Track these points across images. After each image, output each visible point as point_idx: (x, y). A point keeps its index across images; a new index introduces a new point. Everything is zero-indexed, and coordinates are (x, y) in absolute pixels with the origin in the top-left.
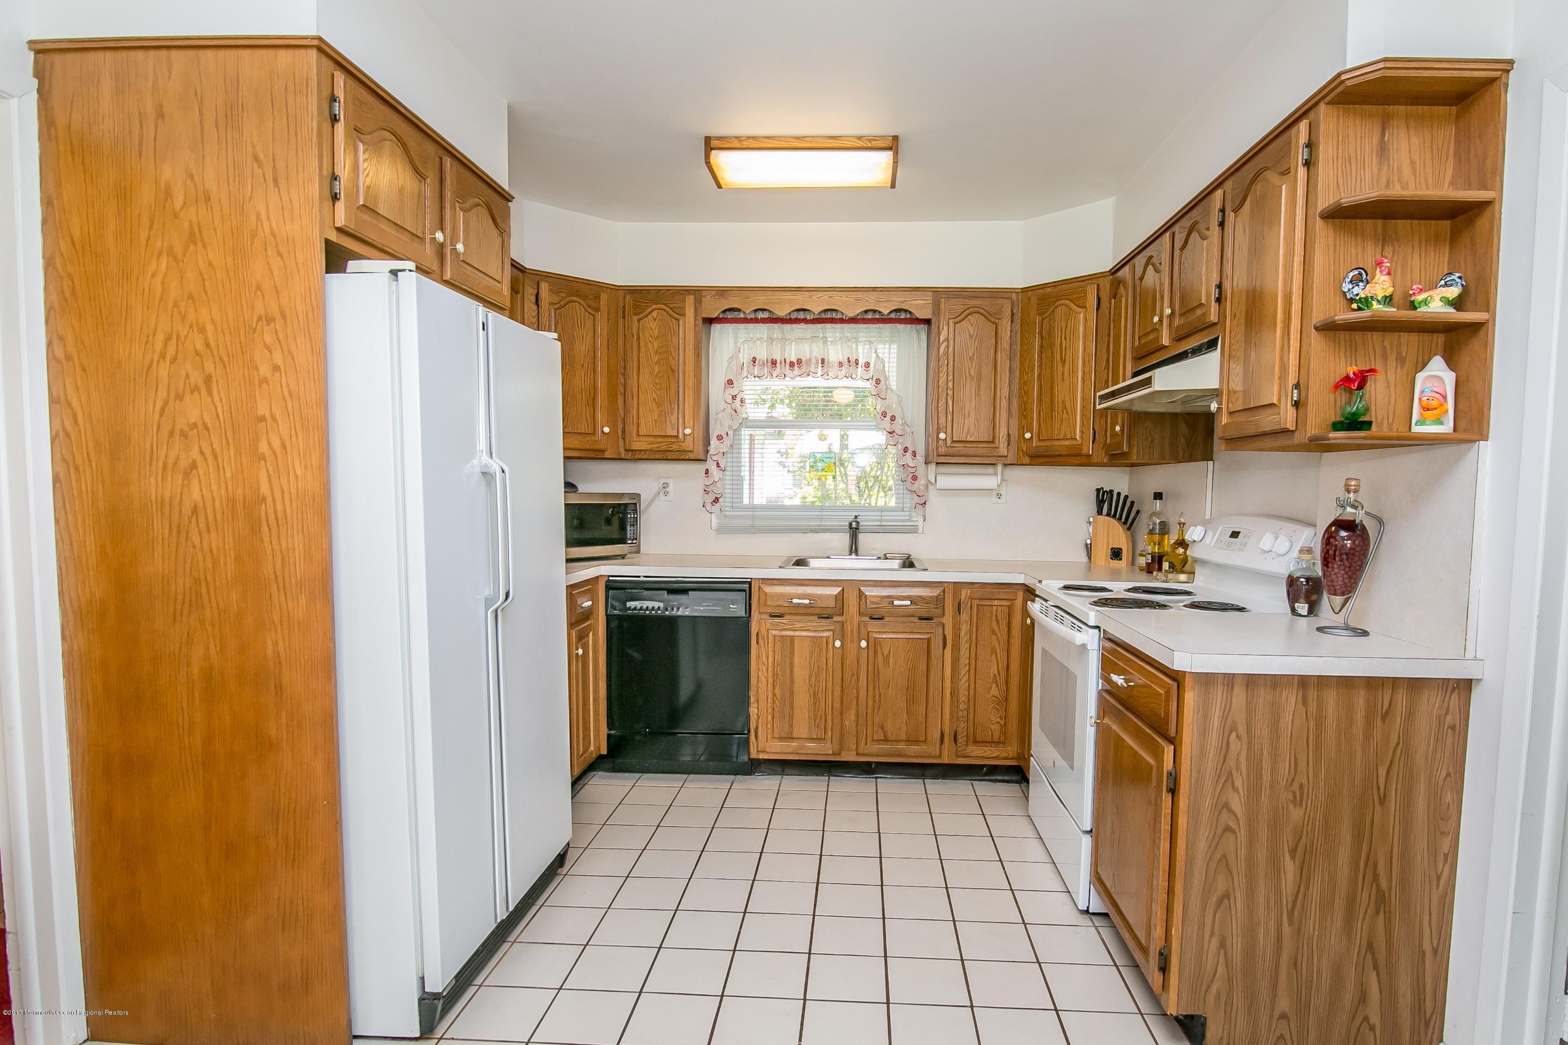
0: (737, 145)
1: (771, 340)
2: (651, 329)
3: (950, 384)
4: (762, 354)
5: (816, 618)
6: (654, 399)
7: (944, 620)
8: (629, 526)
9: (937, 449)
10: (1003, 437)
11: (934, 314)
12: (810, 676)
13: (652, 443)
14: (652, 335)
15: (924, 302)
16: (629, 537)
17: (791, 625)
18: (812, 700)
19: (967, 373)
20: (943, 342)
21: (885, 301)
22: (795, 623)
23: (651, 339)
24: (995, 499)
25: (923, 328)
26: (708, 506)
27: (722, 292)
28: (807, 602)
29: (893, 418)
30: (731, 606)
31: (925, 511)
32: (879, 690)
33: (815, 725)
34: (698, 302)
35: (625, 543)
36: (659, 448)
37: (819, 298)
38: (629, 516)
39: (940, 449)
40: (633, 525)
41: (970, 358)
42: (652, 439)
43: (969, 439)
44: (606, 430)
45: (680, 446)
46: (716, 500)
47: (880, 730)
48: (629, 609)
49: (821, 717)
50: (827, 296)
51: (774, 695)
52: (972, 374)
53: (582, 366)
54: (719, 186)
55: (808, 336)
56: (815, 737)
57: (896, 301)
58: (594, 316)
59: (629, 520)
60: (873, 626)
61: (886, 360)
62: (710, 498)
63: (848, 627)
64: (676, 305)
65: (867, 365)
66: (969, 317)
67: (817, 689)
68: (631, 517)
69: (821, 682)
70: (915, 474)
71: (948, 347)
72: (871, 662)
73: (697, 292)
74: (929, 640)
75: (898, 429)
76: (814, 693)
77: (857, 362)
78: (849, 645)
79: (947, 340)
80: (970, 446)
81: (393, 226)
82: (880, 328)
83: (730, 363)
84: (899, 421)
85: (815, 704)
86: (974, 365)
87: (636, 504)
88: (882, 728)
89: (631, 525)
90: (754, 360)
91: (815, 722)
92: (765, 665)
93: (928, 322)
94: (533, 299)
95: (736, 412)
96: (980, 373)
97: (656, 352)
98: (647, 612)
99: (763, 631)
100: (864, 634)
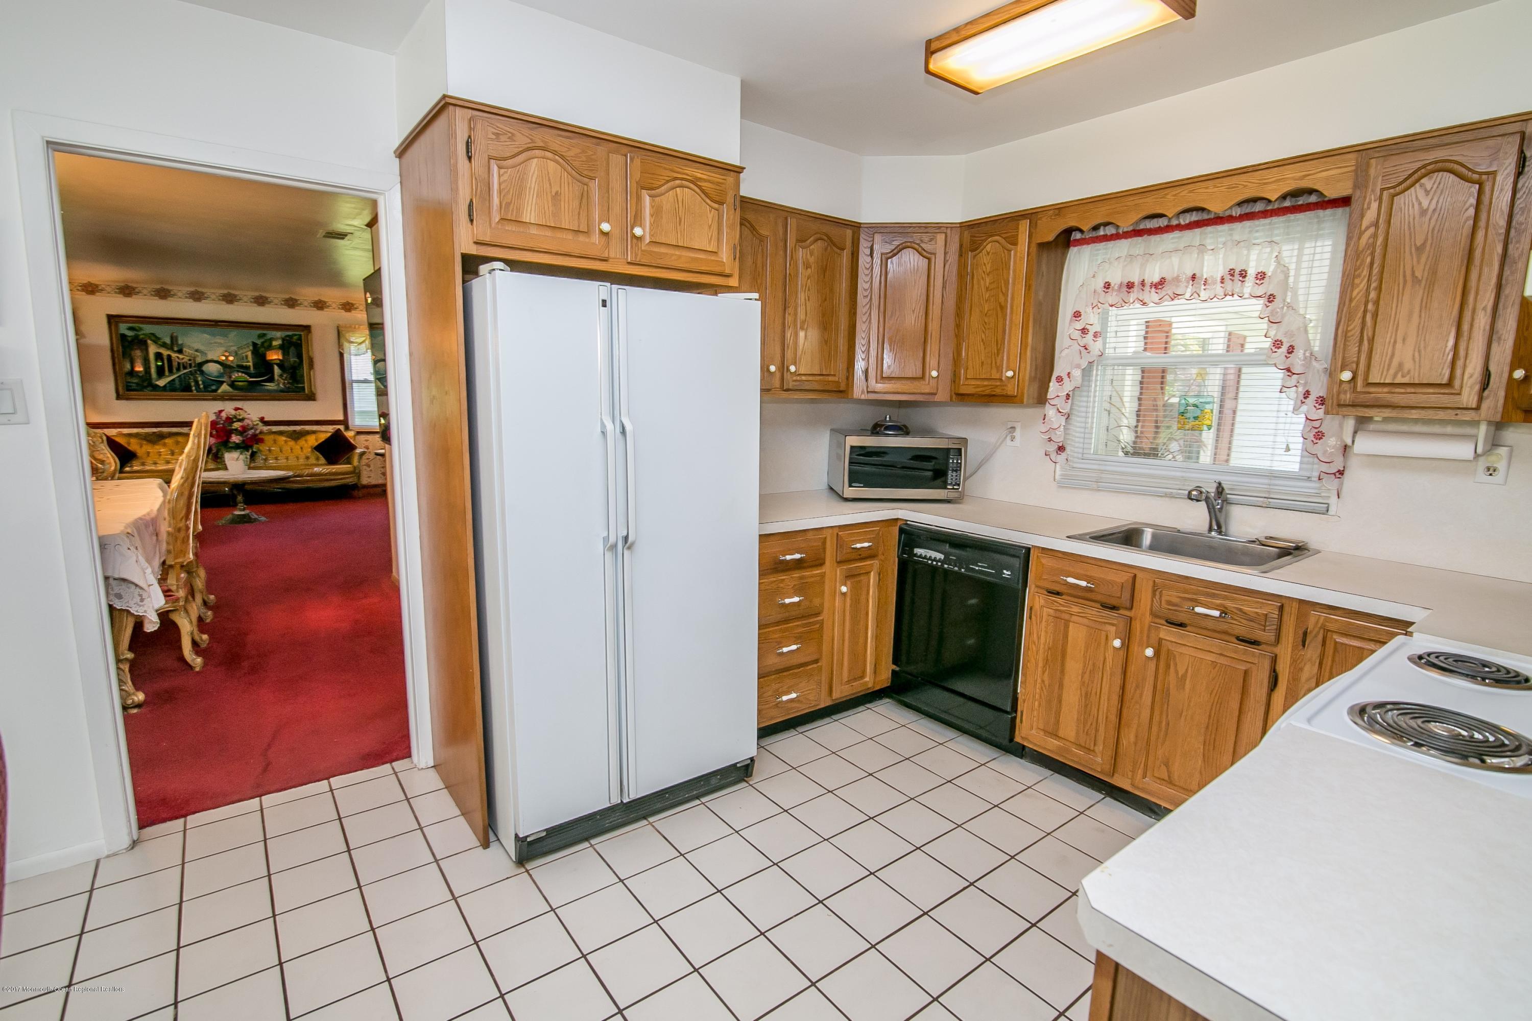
0: (955, 38)
1: (1131, 257)
2: (985, 264)
3: (1373, 295)
4: (1116, 277)
5: (1098, 606)
6: (983, 340)
7: (1277, 650)
8: (950, 472)
9: (1338, 395)
10: (1471, 376)
11: (1356, 186)
12: (1084, 673)
13: (978, 386)
14: (985, 270)
15: (1339, 171)
16: (949, 482)
17: (1066, 607)
18: (1083, 700)
19: (1408, 273)
20: (1367, 228)
21: (1274, 182)
22: (1072, 606)
23: (983, 276)
24: (1482, 476)
25: (1340, 212)
26: (1053, 456)
27: (1060, 209)
28: (1083, 583)
29: (1291, 350)
30: (1005, 571)
31: (1342, 484)
32: (1167, 716)
33: (1084, 731)
34: (1033, 226)
35: (945, 488)
36: (983, 391)
37: (1175, 195)
38: (951, 461)
39: (1342, 396)
40: (956, 471)
41: (1417, 249)
42: (978, 383)
43: (1399, 380)
44: (934, 374)
45: (1004, 389)
46: (1061, 449)
47: (1164, 768)
48: (916, 555)
49: (1091, 724)
50: (1186, 191)
51: (1043, 681)
52: (1418, 274)
53: (913, 311)
54: (976, 93)
55: (1181, 246)
56: (1083, 745)
57: (1291, 180)
58: (929, 259)
59: (951, 465)
60: (1168, 634)
61: (1292, 267)
62: (1052, 448)
63: (1137, 625)
64: (1010, 234)
65: (1261, 276)
66: (1423, 181)
67: (1090, 690)
68: (953, 462)
69: (1095, 682)
70: (1320, 429)
71: (1375, 236)
72: (1160, 677)
73: (1031, 215)
74: (1246, 673)
75: (1298, 365)
76: (1086, 694)
77: (1243, 274)
78: (1136, 648)
79: (1376, 224)
80: (1402, 390)
81: (547, 228)
82: (1270, 224)
83: (1080, 291)
84: (1299, 353)
85: (1086, 706)
86: (1423, 260)
87: (960, 450)
88: (1167, 765)
89: (953, 471)
90: (1107, 286)
91: (1084, 727)
92: (1035, 645)
93: (1345, 201)
94: (868, 252)
95: (1086, 349)
96: (1434, 272)
97: (987, 289)
98: (930, 562)
99: (1037, 607)
100: (1154, 639)
